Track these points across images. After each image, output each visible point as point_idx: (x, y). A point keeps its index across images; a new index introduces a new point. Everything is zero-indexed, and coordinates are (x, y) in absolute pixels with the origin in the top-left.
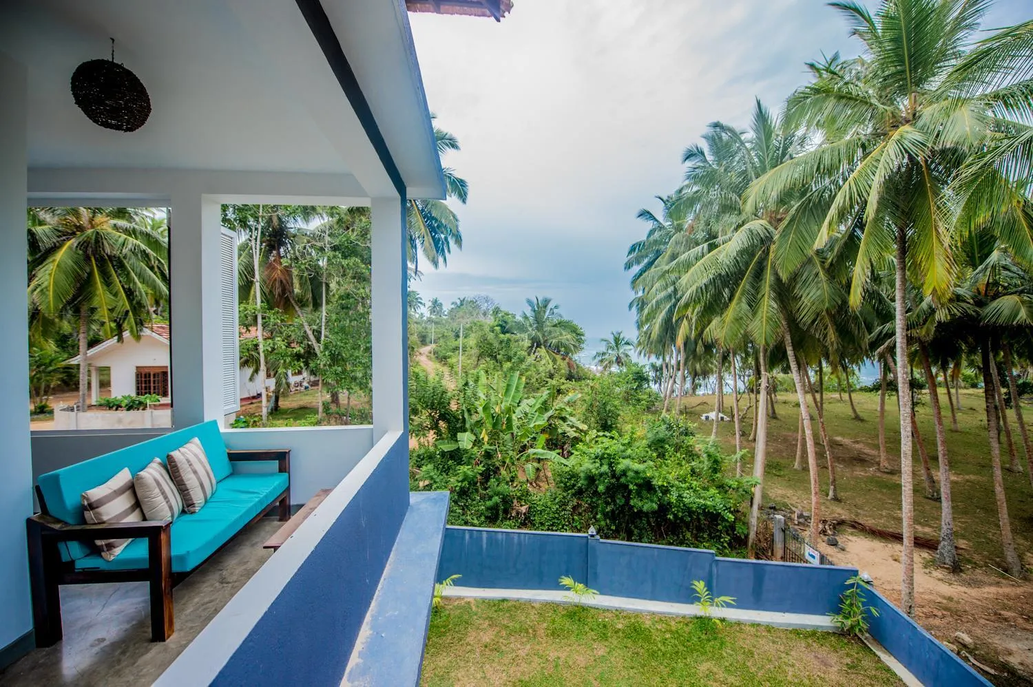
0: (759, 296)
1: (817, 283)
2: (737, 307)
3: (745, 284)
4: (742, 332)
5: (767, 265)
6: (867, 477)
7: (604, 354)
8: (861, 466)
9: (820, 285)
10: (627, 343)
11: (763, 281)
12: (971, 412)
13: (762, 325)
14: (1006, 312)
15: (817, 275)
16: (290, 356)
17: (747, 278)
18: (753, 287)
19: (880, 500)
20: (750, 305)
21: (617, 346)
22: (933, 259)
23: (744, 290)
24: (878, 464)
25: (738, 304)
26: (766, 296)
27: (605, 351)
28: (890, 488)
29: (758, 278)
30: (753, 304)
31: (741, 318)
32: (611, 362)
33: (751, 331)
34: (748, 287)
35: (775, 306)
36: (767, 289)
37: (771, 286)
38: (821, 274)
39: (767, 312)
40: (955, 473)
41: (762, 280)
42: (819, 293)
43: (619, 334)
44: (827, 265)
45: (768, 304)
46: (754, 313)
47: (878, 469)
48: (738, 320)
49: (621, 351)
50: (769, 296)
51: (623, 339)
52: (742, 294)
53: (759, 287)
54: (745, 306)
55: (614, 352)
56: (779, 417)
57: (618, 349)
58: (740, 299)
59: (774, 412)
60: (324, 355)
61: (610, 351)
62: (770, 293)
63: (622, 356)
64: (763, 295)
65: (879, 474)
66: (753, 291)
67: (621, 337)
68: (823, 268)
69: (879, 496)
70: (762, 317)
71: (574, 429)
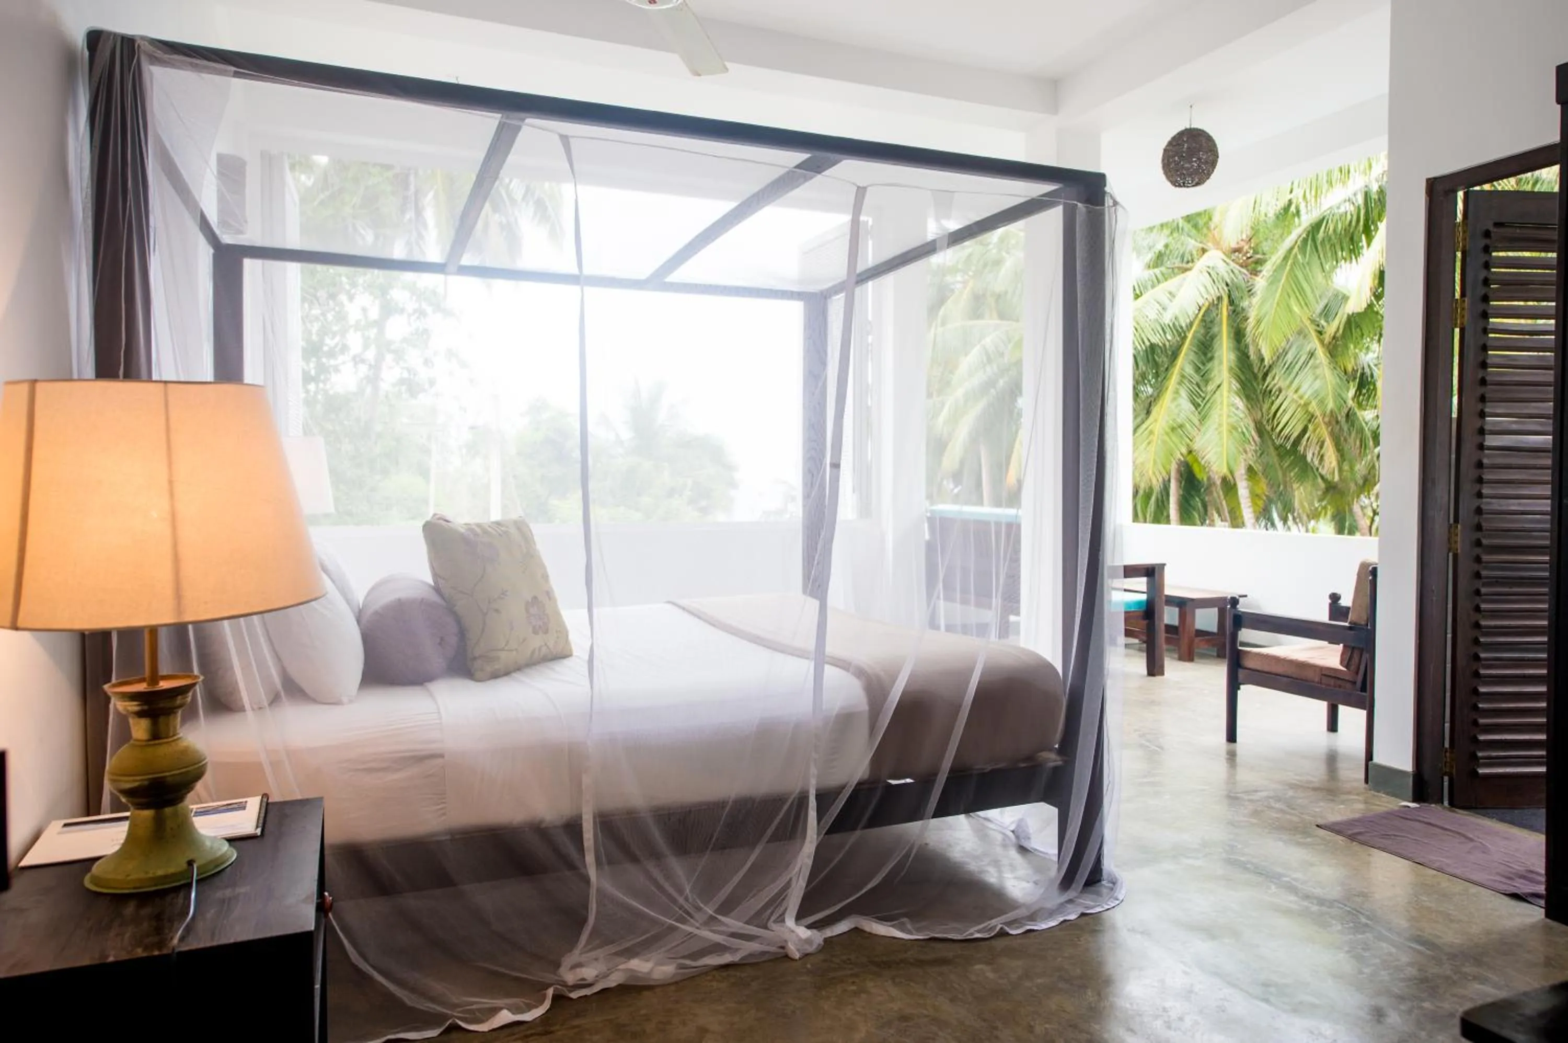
0: (1211, 387)
1: (1315, 367)
2: (1173, 405)
3: (1183, 365)
5: (1220, 331)
9: (1318, 371)
11: (1216, 362)
13: (1221, 439)
15: (1312, 354)
17: (1186, 354)
18: (1198, 370)
20: (1197, 405)
23: (1183, 375)
25: (1174, 399)
26: (1225, 387)
29: (1205, 354)
30: (1201, 403)
31: (1181, 426)
34: (1189, 370)
35: (1241, 405)
36: (1225, 374)
37: (1231, 369)
38: (1320, 352)
39: (1229, 416)
41: (1211, 359)
42: (1318, 384)
44: (1327, 338)
45: (1228, 404)
46: (1203, 418)
48: (1176, 428)
50: (1230, 387)
52: (1180, 383)
53: (1208, 371)
54: (1186, 405)
58: (1177, 392)
62: (1230, 383)
64: (1220, 386)
66: (1197, 378)
68: (1322, 342)
70: (1220, 425)
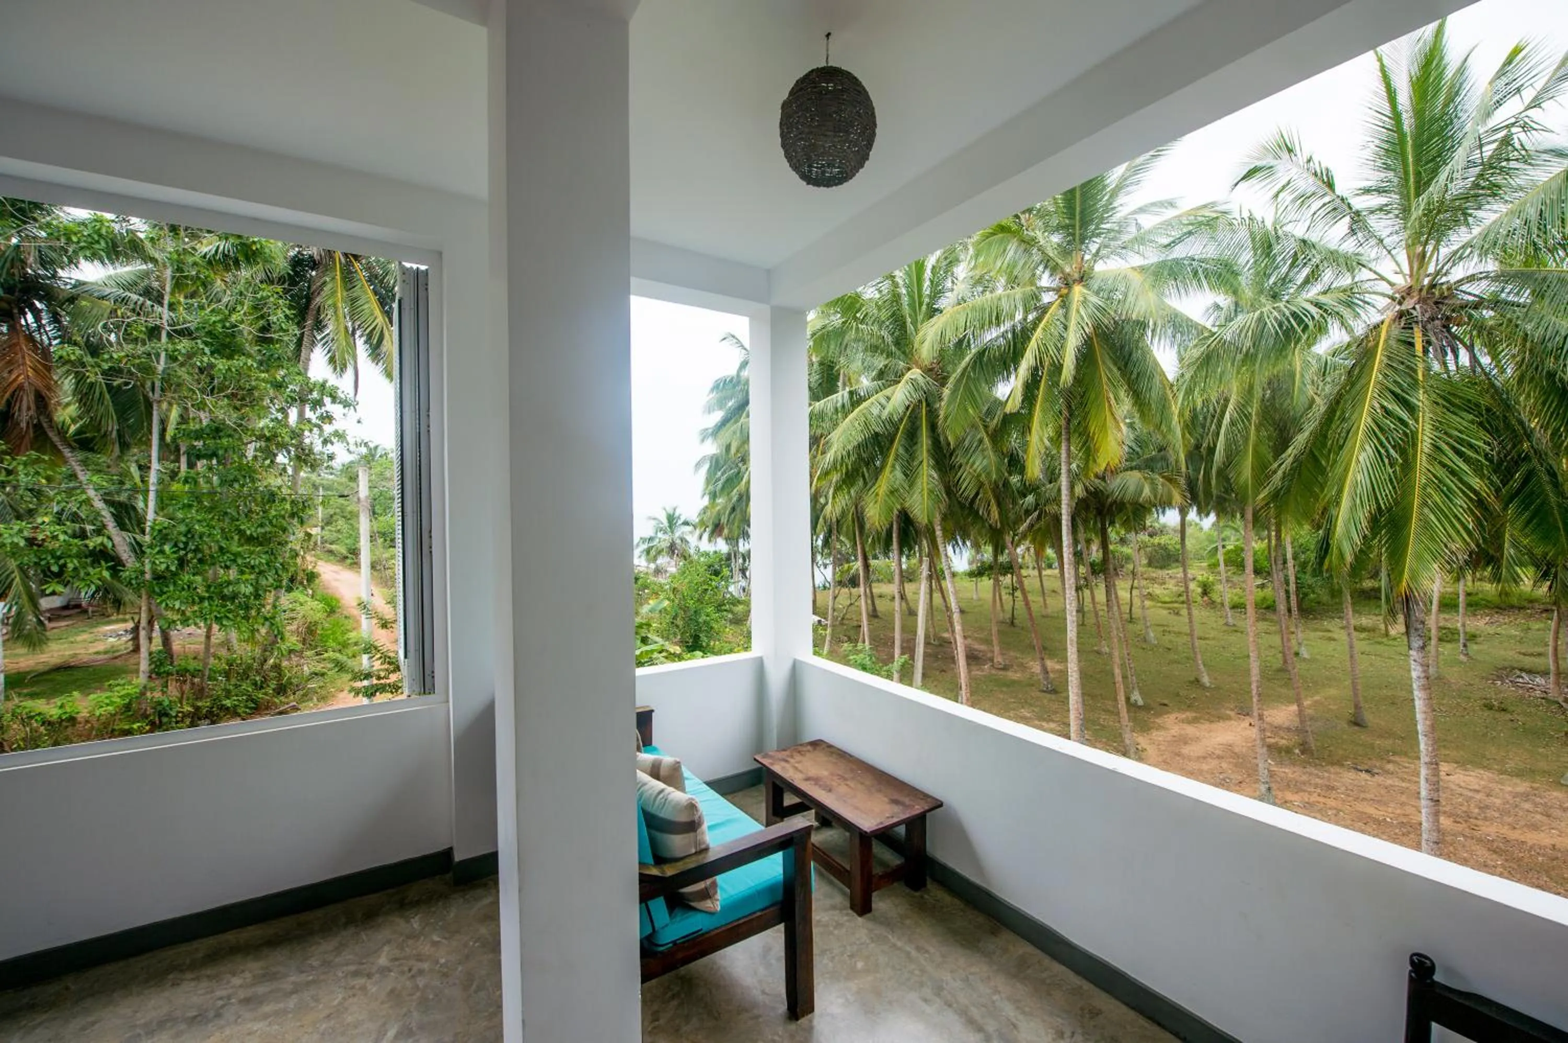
0: (915, 463)
1: (983, 450)
2: (891, 476)
3: (897, 447)
4: (899, 507)
5: (921, 426)
6: (985, 676)
7: (651, 539)
8: (977, 664)
9: (986, 453)
10: (686, 523)
11: (919, 445)
12: (1053, 594)
13: (923, 499)
14: (1132, 489)
15: (981, 441)
16: (78, 556)
17: (900, 441)
18: (907, 450)
19: (1003, 700)
20: (906, 475)
21: (670, 527)
22: (1106, 431)
23: (897, 455)
24: (992, 660)
25: (891, 472)
26: (925, 464)
27: (653, 535)
28: (1008, 686)
29: (912, 440)
30: (910, 474)
31: (897, 490)
32: (659, 552)
33: (911, 506)
34: (901, 451)
35: (935, 475)
36: (925, 454)
37: (928, 451)
38: (986, 440)
39: (928, 484)
40: (1058, 662)
41: (916, 443)
42: (985, 462)
43: (675, 510)
44: (991, 430)
45: (927, 475)
46: (911, 485)
47: (993, 666)
48: (892, 492)
49: (677, 534)
50: (928, 465)
51: (679, 518)
52: (896, 459)
53: (914, 452)
54: (900, 476)
55: (666, 537)
56: (879, 614)
57: (672, 532)
58: (893, 466)
59: (875, 610)
60: (162, 552)
61: (660, 535)
62: (928, 460)
63: (678, 541)
64: (922, 462)
65: (994, 672)
66: (907, 456)
67: (677, 514)
68: (987, 433)
69: (1002, 696)
70: (923, 490)
71: (664, 654)
